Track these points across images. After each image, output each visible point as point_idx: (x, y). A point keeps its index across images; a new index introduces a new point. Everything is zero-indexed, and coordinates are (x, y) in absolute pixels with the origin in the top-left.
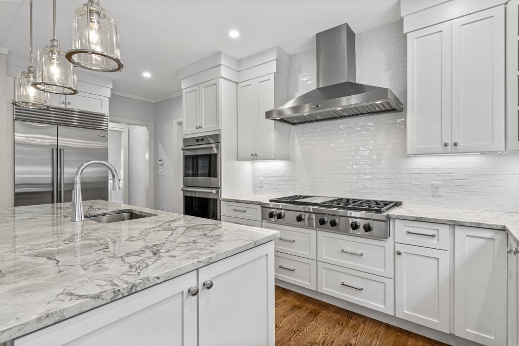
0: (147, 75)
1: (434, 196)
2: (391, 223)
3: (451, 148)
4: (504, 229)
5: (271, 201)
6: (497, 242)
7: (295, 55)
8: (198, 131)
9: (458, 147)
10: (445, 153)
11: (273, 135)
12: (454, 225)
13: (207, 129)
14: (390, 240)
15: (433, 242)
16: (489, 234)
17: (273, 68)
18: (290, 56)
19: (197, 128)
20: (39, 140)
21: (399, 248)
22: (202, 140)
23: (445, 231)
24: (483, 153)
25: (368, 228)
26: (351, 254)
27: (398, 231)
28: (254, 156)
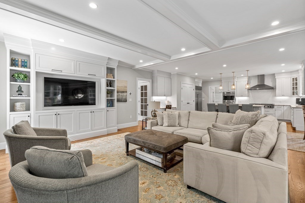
6: (289, 107)
9: (284, 96)
10: (282, 96)
11: (247, 92)
13: (231, 91)
15: (281, 108)
17: (247, 79)
18: (250, 77)
19: (228, 90)
21: (276, 109)
22: (230, 93)
23: (282, 106)
24: (288, 96)
26: (267, 111)
27: (275, 107)
28: (242, 96)
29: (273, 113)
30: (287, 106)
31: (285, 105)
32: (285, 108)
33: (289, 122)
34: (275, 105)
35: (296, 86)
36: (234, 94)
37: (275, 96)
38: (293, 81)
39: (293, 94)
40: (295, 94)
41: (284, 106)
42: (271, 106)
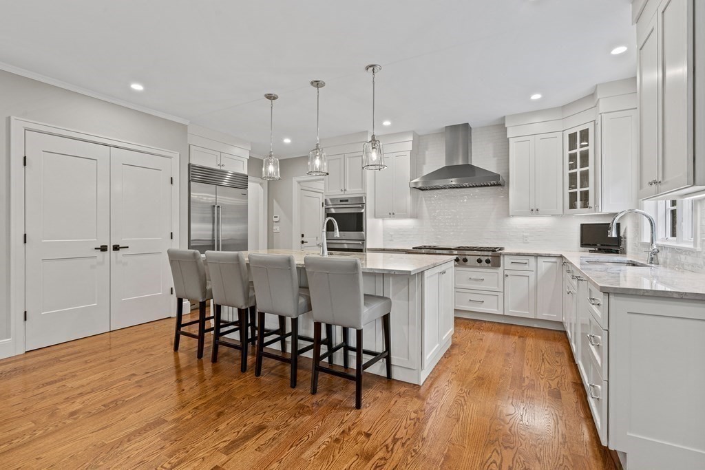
0: (287, 141)
1: (524, 243)
2: (502, 258)
3: (535, 212)
4: (561, 256)
5: (413, 248)
6: (558, 263)
7: (422, 136)
8: (343, 193)
9: (539, 212)
10: (532, 215)
11: (409, 198)
12: (537, 256)
13: (352, 192)
14: (501, 268)
15: (526, 267)
16: (554, 260)
17: (409, 146)
18: (419, 136)
19: (342, 191)
20: (205, 198)
21: (506, 272)
22: (347, 201)
23: (532, 260)
24: (553, 215)
25: (488, 261)
26: (476, 280)
27: (506, 262)
28: (392, 215)
29: (495, 288)
30: (549, 256)
31: (541, 256)
32: (543, 265)
33: (559, 328)
34: (506, 251)
35: (581, 167)
36: (363, 205)
37: (507, 214)
38: (572, 146)
39: (572, 206)
40: (579, 203)
41: (540, 259)
42: (492, 258)
